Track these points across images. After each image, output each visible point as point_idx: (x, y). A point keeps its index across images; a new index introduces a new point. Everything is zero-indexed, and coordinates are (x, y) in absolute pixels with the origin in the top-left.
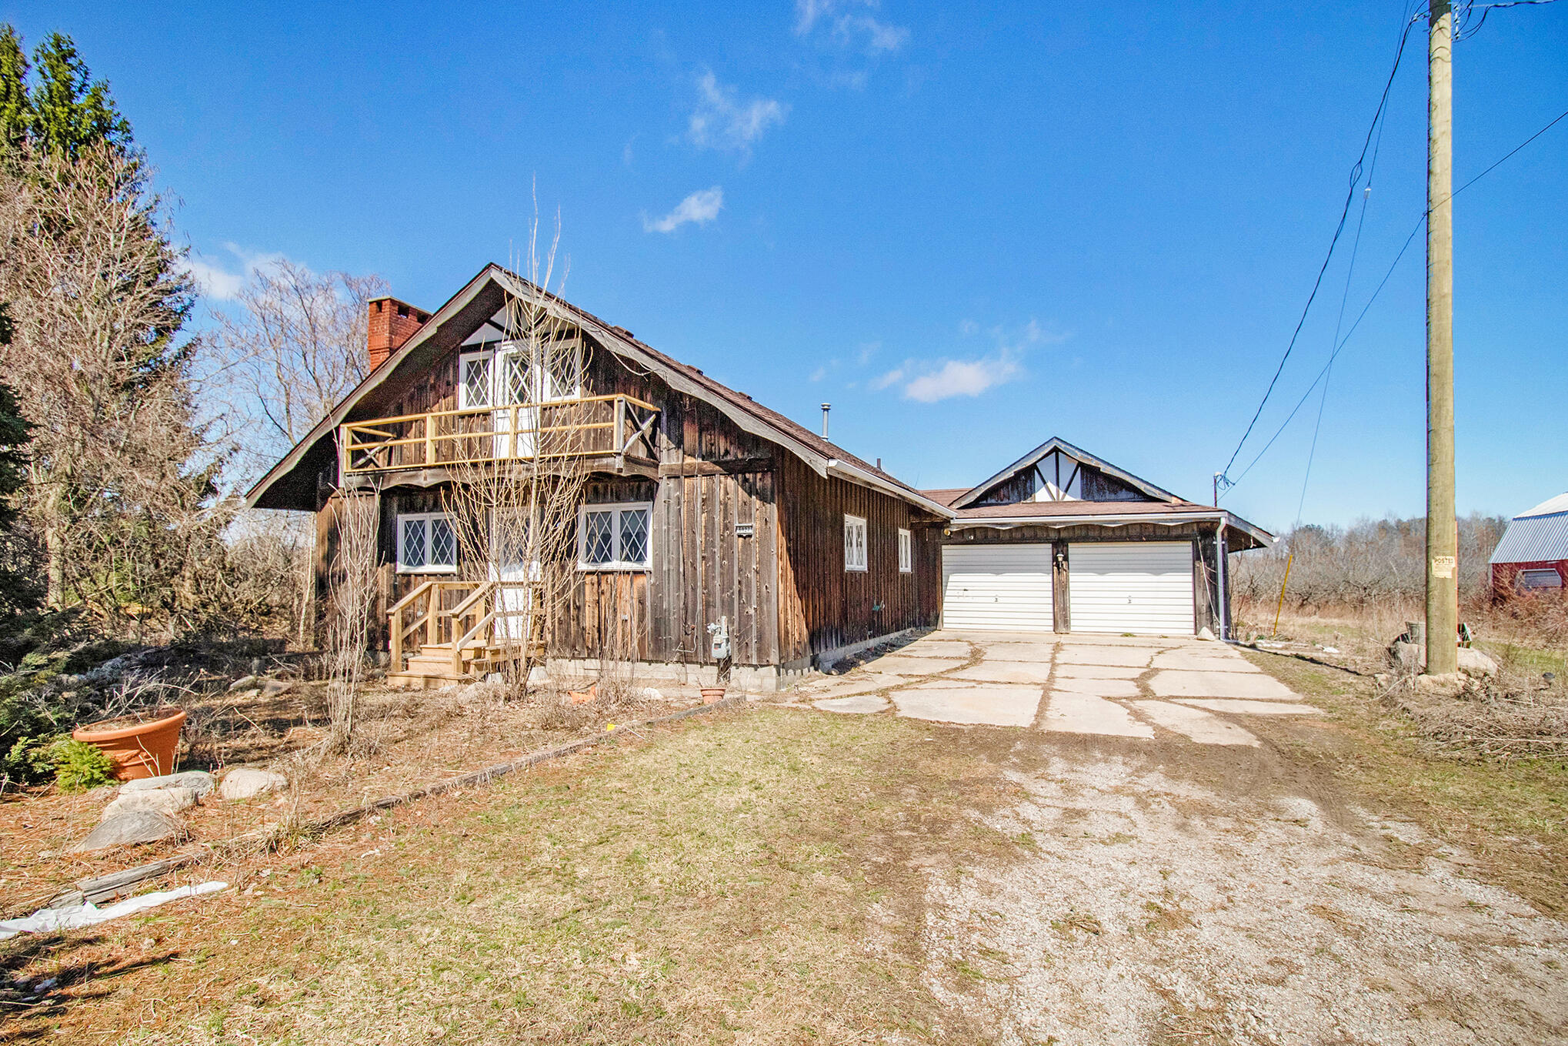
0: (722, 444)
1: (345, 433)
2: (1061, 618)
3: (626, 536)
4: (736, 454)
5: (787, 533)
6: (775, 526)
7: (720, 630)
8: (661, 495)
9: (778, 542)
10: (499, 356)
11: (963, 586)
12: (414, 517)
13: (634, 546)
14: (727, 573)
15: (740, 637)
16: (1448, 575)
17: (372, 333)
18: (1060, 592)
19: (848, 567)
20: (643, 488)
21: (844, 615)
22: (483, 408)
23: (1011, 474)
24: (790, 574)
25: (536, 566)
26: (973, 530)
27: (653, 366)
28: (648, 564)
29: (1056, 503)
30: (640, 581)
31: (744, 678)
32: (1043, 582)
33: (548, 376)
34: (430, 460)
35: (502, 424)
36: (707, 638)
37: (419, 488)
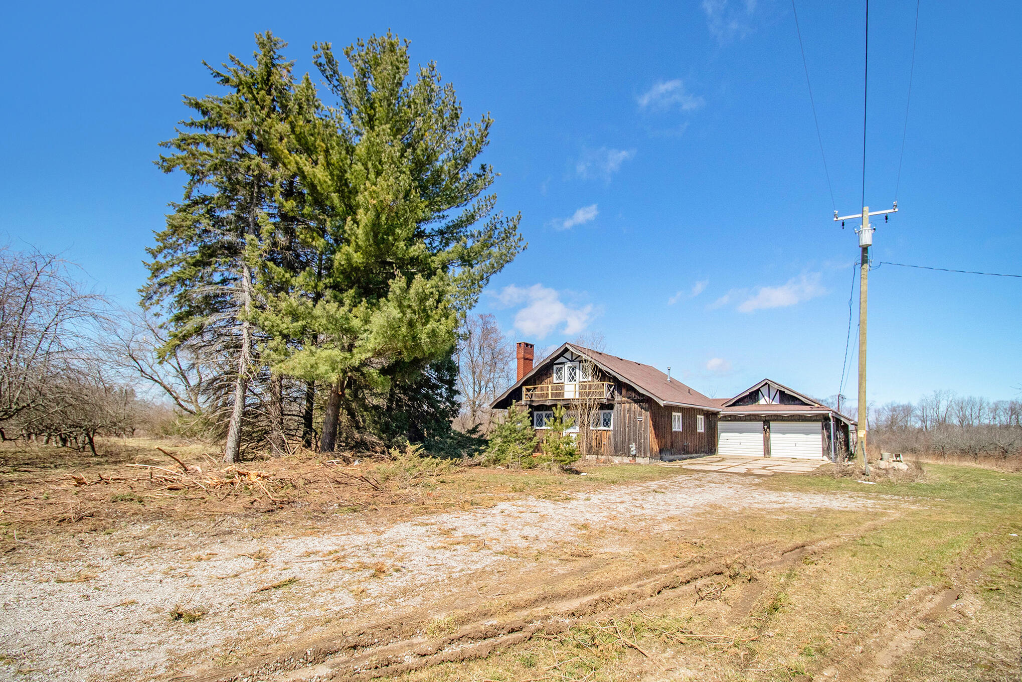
0: (633, 395)
1: (524, 388)
2: (767, 451)
3: (605, 420)
4: (637, 397)
5: (652, 420)
6: (649, 418)
7: (633, 447)
8: (615, 408)
9: (650, 423)
10: (566, 366)
11: (726, 438)
12: (540, 413)
13: (607, 424)
14: (635, 431)
15: (639, 449)
16: (862, 436)
17: (518, 353)
18: (767, 441)
19: (673, 430)
20: (610, 407)
21: (672, 445)
22: (561, 381)
23: (747, 393)
24: (653, 432)
25: (578, 428)
26: (730, 416)
27: (615, 374)
28: (611, 428)
29: (768, 405)
30: (609, 433)
31: (639, 460)
32: (760, 436)
33: (581, 373)
34: (550, 398)
35: (567, 388)
36: (629, 448)
37: (546, 406)
